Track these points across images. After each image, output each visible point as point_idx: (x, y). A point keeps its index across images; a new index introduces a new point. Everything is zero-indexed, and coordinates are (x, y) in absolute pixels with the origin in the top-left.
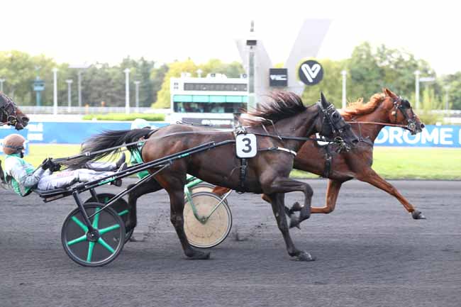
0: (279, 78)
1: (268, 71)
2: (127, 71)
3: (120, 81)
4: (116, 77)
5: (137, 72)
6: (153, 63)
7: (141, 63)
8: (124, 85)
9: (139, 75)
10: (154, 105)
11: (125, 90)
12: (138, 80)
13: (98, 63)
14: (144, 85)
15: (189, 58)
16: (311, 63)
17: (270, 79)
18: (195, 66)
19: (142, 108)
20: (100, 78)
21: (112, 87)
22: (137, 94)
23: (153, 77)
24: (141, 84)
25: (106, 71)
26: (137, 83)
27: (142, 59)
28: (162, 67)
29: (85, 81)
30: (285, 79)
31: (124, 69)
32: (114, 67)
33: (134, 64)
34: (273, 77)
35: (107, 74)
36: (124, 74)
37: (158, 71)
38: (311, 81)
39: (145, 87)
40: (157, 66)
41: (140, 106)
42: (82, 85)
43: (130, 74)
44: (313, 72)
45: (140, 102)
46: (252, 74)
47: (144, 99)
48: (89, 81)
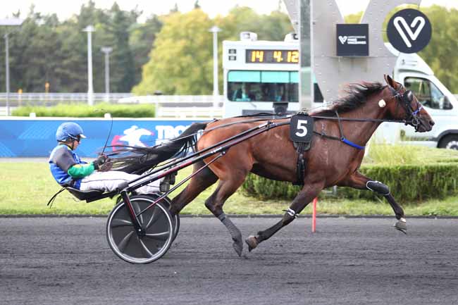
0: (353, 41)
1: (334, 29)
2: (89, 29)
3: (78, 47)
4: (70, 39)
5: (107, 31)
6: (135, 15)
7: (113, 15)
8: (85, 55)
9: (111, 36)
10: (135, 89)
11: (86, 63)
12: (108, 46)
13: (38, 16)
14: (121, 53)
15: (197, 6)
16: (409, 14)
18: (206, 19)
19: (115, 95)
20: (41, 43)
21: (64, 58)
22: (107, 69)
23: (134, 41)
24: (114, 51)
25: (53, 29)
26: (107, 50)
27: (116, 8)
28: (148, 21)
29: (16, 47)
30: (364, 43)
31: (85, 27)
32: (66, 23)
33: (102, 17)
34: (343, 40)
35: (55, 35)
36: (85, 34)
37: (142, 28)
38: (409, 45)
39: (118, 58)
41: (112, 91)
42: (11, 54)
43: (94, 34)
44: (414, 30)
45: (111, 84)
46: (306, 34)
47: (119, 78)
48: (25, 47)
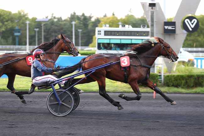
0: (170, 28)
1: (163, 23)
2: (74, 23)
3: (69, 29)
4: (66, 26)
5: (80, 23)
6: (90, 17)
7: (82, 17)
8: (72, 32)
9: (81, 25)
10: (90, 45)
11: (72, 35)
12: (80, 29)
13: (55, 18)
14: (85, 31)
15: (113, 15)
16: (191, 18)
17: (164, 28)
18: (117, 19)
19: (83, 47)
20: (56, 28)
22: (80, 38)
23: (90, 27)
24: (83, 31)
25: (60, 23)
26: (80, 30)
27: (83, 15)
28: (95, 20)
29: (46, 29)
30: (174, 29)
31: (72, 22)
32: (65, 20)
33: (78, 18)
34: (166, 27)
35: (61, 25)
36: (72, 25)
37: (93, 22)
38: (191, 29)
39: (84, 33)
40: (93, 20)
41: (82, 46)
42: (44, 32)
43: (75, 25)
44: (192, 24)
45: (81, 43)
46: (152, 25)
47: (84, 41)
48: (49, 29)
